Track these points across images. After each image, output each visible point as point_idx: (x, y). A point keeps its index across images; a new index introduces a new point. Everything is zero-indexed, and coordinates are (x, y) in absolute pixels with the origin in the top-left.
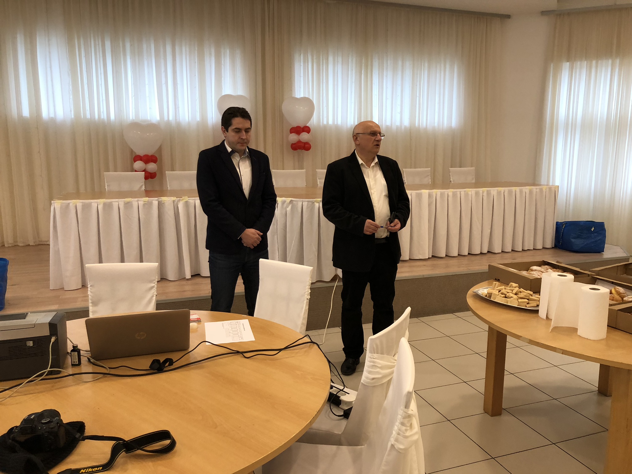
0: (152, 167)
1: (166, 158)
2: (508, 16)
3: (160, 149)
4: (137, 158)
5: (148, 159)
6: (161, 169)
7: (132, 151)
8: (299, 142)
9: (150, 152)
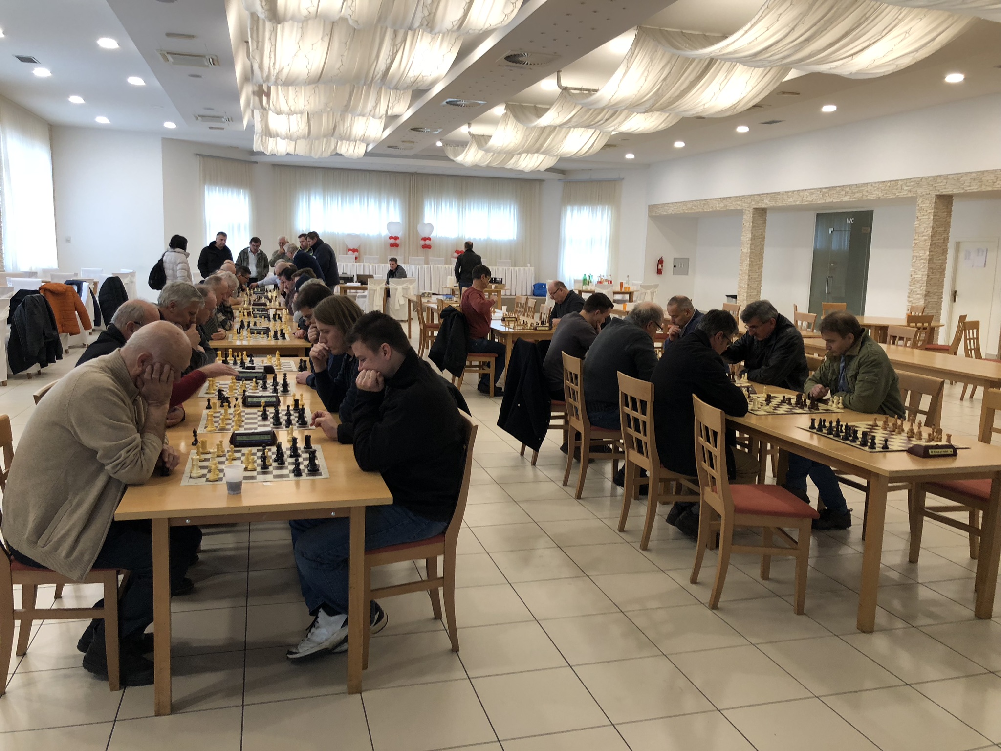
0: (356, 254)
1: (362, 251)
2: (543, 181)
3: (359, 247)
4: (350, 250)
5: (354, 251)
6: (359, 255)
7: (347, 246)
8: (425, 245)
9: (355, 248)
